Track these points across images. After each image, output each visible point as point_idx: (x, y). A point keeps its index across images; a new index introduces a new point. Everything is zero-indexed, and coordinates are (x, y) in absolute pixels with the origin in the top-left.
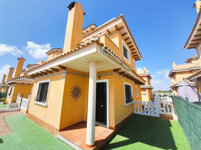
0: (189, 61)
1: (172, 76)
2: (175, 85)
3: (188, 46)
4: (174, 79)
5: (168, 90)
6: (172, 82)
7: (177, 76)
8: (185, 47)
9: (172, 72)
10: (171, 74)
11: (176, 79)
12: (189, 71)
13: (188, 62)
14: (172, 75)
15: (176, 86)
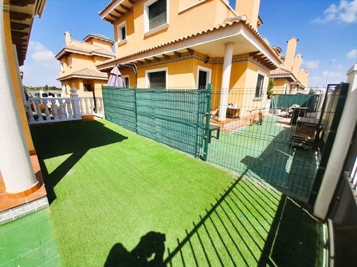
0: (90, 40)
1: (64, 59)
2: (72, 75)
3: (106, 15)
4: (68, 65)
5: (42, 87)
6: (62, 70)
7: (74, 61)
8: (101, 14)
9: (66, 50)
10: (62, 54)
11: (72, 65)
12: (89, 56)
13: (86, 41)
14: (65, 56)
15: (74, 76)
